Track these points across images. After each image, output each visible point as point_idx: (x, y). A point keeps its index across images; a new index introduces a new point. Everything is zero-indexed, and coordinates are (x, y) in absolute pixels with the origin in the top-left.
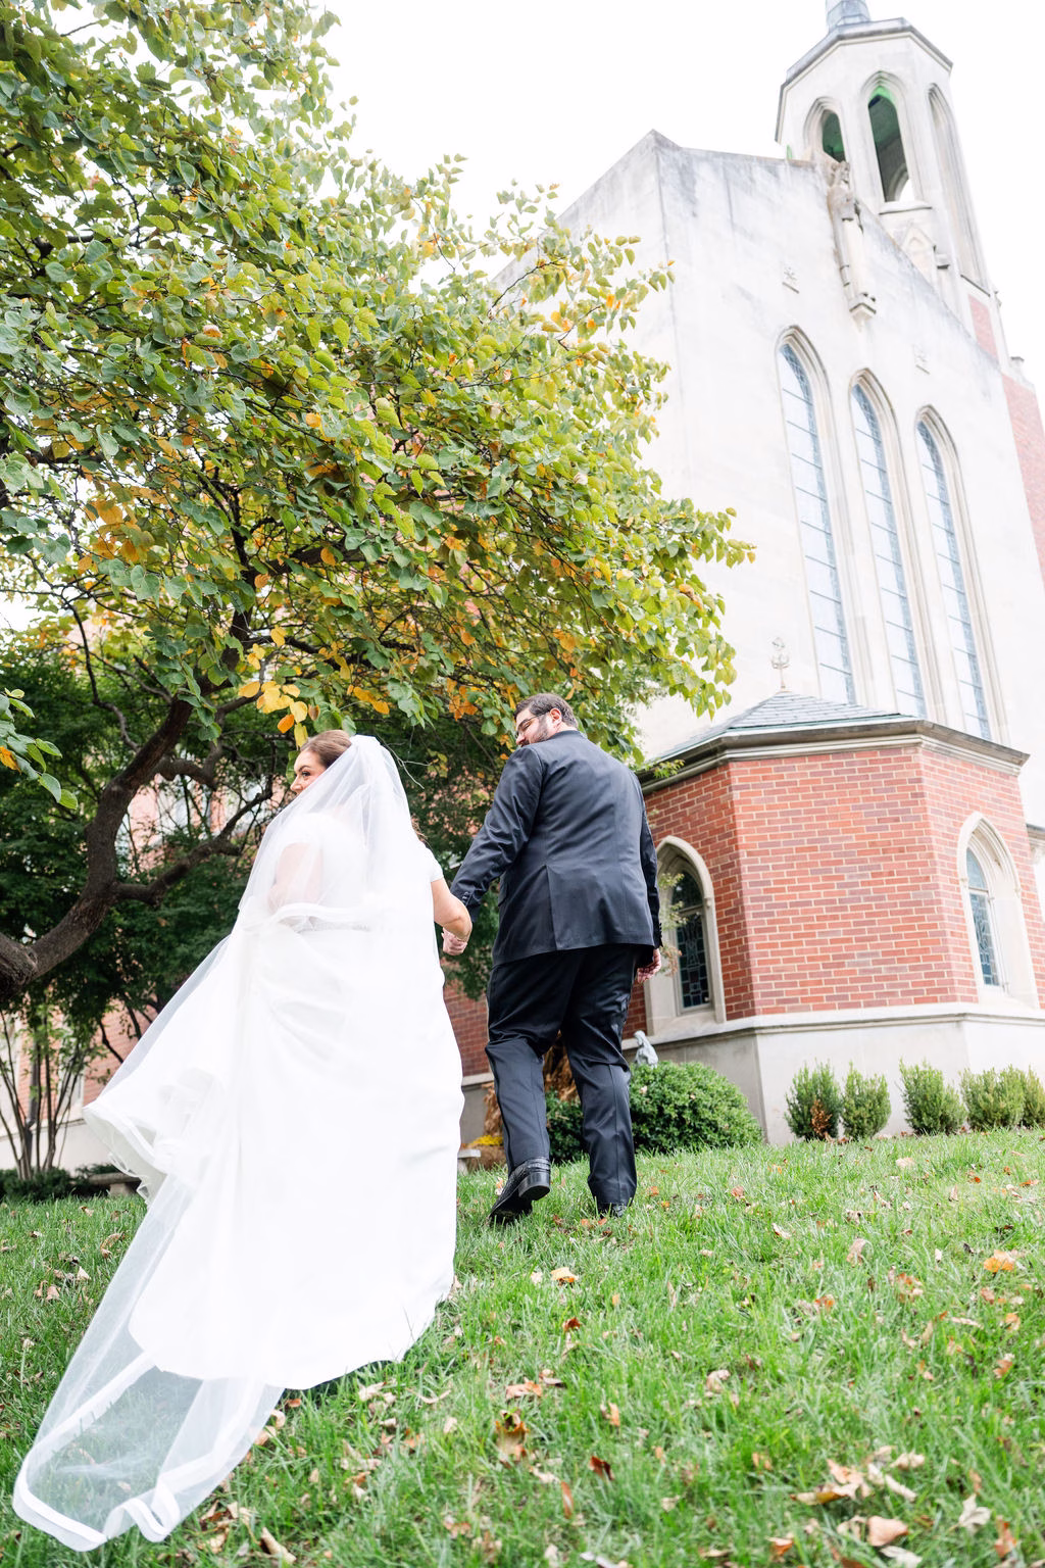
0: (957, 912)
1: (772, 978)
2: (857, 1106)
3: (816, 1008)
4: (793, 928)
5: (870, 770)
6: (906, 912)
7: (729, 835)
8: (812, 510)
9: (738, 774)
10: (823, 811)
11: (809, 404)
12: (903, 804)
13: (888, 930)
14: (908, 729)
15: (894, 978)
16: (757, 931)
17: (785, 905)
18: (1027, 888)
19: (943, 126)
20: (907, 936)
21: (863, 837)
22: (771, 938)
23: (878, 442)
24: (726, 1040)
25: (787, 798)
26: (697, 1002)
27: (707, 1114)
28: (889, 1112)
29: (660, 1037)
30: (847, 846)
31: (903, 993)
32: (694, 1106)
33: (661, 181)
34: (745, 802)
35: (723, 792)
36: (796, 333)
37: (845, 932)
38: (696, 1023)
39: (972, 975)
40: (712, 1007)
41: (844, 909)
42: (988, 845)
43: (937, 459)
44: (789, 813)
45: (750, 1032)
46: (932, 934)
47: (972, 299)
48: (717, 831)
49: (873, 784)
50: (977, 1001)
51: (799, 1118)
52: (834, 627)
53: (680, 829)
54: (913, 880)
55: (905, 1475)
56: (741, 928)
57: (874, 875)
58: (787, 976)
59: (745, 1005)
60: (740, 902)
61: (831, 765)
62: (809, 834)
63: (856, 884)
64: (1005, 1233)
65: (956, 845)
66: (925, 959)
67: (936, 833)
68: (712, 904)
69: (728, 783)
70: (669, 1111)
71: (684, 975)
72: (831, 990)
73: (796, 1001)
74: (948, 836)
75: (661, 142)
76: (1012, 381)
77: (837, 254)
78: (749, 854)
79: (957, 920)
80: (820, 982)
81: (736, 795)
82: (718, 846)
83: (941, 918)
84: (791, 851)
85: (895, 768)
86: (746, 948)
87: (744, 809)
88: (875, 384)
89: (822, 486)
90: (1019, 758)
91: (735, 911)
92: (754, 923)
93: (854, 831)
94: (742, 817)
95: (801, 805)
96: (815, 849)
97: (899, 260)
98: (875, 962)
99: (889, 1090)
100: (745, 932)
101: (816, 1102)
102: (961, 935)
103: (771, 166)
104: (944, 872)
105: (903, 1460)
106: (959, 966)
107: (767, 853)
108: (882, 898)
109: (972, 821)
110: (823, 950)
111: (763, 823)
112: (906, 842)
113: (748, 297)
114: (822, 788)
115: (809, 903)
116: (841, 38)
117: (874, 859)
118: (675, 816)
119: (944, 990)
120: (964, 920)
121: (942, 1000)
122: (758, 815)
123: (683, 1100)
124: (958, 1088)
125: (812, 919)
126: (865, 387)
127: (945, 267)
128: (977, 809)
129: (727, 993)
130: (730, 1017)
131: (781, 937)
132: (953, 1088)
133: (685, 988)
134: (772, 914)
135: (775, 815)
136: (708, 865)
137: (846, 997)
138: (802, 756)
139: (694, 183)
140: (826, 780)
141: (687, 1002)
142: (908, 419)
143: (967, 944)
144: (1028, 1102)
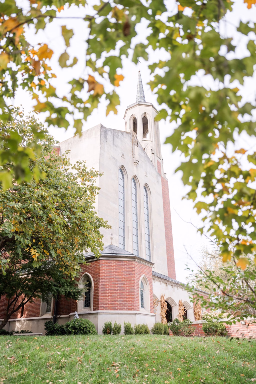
0: (138, 293)
1: (103, 303)
2: (116, 329)
3: (110, 310)
4: (108, 294)
5: (126, 264)
6: (129, 293)
7: (98, 274)
8: (121, 203)
9: (101, 262)
10: (116, 271)
11: (124, 181)
12: (131, 272)
13: (125, 296)
14: (133, 258)
15: (125, 305)
16: (101, 294)
17: (107, 289)
18: (151, 289)
19: (156, 125)
20: (128, 297)
21: (123, 277)
22: (104, 295)
23: (136, 190)
24: (92, 315)
25: (110, 268)
26: (87, 306)
27: (88, 329)
28: (121, 331)
29: (79, 313)
30: (120, 279)
31: (126, 308)
32: (86, 327)
33: (101, 134)
34: (102, 268)
35: (98, 265)
36: (123, 167)
37: (117, 295)
38: (87, 311)
39: (139, 306)
40: (90, 308)
41: (118, 291)
42: (145, 281)
43: (147, 194)
44: (110, 271)
45: (97, 313)
46: (133, 297)
47: (158, 161)
48: (96, 273)
49: (126, 267)
50: (139, 311)
51: (105, 331)
52: (123, 228)
53: (89, 271)
54: (131, 287)
55: (120, 364)
56: (98, 293)
57: (124, 285)
58: (106, 303)
59: (97, 308)
60: (99, 287)
61: (119, 263)
62: (113, 276)
63: (120, 286)
64: (134, 346)
65: (139, 280)
66: (131, 302)
67: (136, 278)
68: (93, 287)
69: (99, 264)
70: (82, 328)
71: (85, 301)
72: (113, 306)
73: (107, 308)
74: (138, 279)
75: (102, 126)
76: (163, 178)
77: (132, 151)
78: (102, 278)
79: (137, 295)
80: (111, 305)
81: (101, 266)
82: (96, 276)
83: (135, 294)
84: (109, 278)
85: (130, 265)
86: (99, 297)
87: (102, 269)
88: (137, 178)
89: (124, 198)
90: (153, 264)
91: (97, 289)
92: (101, 292)
93: (121, 276)
94: (101, 271)
95: (112, 270)
96: (114, 279)
97: (144, 153)
98: (122, 302)
99: (121, 327)
100: (99, 294)
101: (108, 328)
102: (138, 298)
103: (122, 132)
104: (136, 285)
105: (120, 363)
106: (137, 304)
107: (105, 278)
108: (125, 289)
109: (143, 276)
110: (113, 299)
111: (105, 272)
112: (130, 279)
113: (115, 159)
114: (117, 267)
115: (111, 289)
116: (139, 104)
117: (124, 282)
118: (88, 269)
119: (134, 308)
120: (139, 295)
121: (133, 310)
122: (104, 271)
123: (85, 326)
124: (134, 327)
125: (111, 292)
126: (135, 178)
127: (153, 154)
128: (144, 273)
129: (94, 305)
130: (94, 310)
131: (105, 295)
132: (133, 327)
133: (85, 303)
134: (104, 291)
135: (107, 271)
136: (93, 279)
137: (116, 308)
138: (114, 260)
139: (107, 135)
140: (117, 265)
141: (85, 306)
142: (142, 185)
143: (139, 300)
144: (145, 331)
